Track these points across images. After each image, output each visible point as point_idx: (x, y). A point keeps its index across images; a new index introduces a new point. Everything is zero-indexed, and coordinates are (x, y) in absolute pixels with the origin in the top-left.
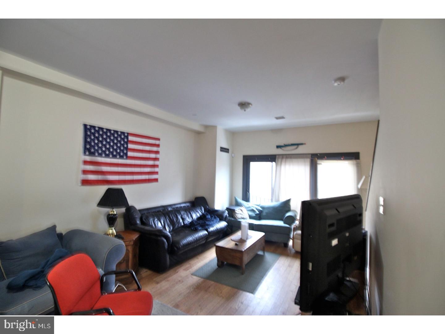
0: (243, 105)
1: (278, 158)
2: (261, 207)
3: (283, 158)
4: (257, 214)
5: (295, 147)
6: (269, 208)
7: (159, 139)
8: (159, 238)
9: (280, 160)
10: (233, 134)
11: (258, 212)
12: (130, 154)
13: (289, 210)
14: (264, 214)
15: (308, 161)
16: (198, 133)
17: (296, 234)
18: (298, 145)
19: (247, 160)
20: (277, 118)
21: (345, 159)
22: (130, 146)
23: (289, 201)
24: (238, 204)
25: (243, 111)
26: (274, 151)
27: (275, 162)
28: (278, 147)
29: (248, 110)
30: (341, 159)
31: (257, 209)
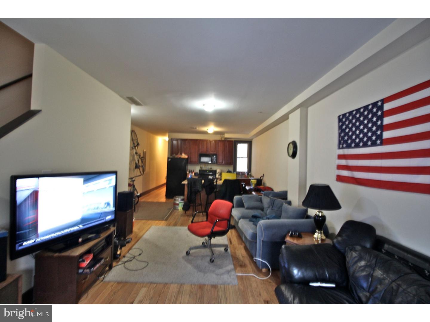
12: (387, 135)
22: (387, 120)
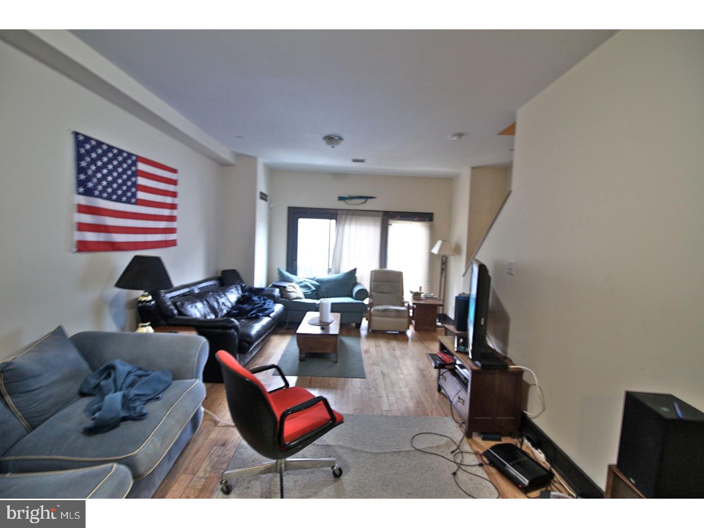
0: (331, 140)
1: (341, 214)
2: (317, 281)
3: (347, 214)
4: (313, 291)
5: (363, 200)
6: (329, 281)
7: (174, 171)
8: (229, 331)
9: (343, 217)
10: (273, 171)
11: (314, 288)
12: (141, 195)
13: (356, 284)
14: (323, 290)
15: (379, 220)
16: (223, 164)
17: (374, 310)
18: (367, 198)
19: (295, 214)
20: (355, 161)
21: (419, 220)
22: (141, 181)
23: (355, 270)
24: (284, 279)
25: (329, 147)
26: (333, 204)
27: (336, 219)
28: (341, 198)
29: (338, 148)
30: (413, 220)
31: (312, 284)
